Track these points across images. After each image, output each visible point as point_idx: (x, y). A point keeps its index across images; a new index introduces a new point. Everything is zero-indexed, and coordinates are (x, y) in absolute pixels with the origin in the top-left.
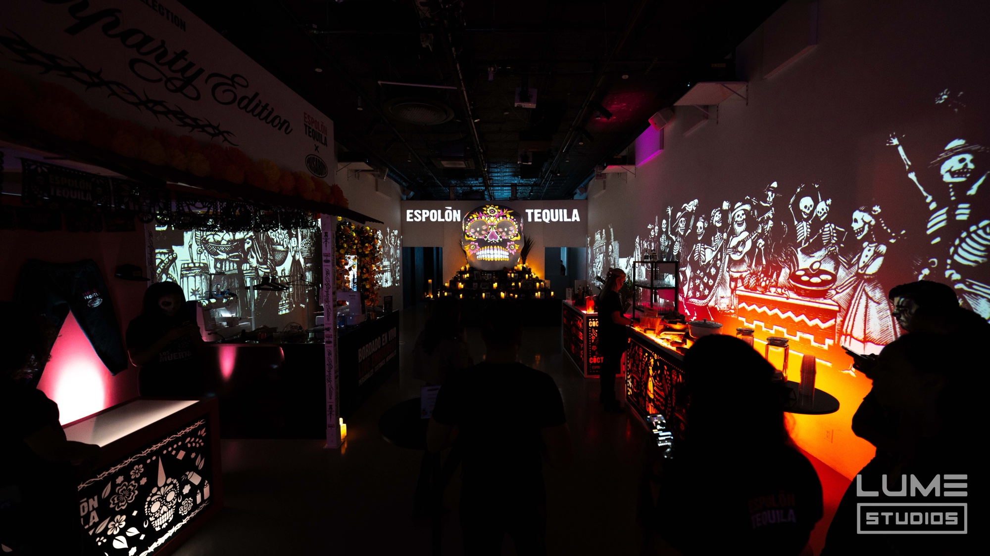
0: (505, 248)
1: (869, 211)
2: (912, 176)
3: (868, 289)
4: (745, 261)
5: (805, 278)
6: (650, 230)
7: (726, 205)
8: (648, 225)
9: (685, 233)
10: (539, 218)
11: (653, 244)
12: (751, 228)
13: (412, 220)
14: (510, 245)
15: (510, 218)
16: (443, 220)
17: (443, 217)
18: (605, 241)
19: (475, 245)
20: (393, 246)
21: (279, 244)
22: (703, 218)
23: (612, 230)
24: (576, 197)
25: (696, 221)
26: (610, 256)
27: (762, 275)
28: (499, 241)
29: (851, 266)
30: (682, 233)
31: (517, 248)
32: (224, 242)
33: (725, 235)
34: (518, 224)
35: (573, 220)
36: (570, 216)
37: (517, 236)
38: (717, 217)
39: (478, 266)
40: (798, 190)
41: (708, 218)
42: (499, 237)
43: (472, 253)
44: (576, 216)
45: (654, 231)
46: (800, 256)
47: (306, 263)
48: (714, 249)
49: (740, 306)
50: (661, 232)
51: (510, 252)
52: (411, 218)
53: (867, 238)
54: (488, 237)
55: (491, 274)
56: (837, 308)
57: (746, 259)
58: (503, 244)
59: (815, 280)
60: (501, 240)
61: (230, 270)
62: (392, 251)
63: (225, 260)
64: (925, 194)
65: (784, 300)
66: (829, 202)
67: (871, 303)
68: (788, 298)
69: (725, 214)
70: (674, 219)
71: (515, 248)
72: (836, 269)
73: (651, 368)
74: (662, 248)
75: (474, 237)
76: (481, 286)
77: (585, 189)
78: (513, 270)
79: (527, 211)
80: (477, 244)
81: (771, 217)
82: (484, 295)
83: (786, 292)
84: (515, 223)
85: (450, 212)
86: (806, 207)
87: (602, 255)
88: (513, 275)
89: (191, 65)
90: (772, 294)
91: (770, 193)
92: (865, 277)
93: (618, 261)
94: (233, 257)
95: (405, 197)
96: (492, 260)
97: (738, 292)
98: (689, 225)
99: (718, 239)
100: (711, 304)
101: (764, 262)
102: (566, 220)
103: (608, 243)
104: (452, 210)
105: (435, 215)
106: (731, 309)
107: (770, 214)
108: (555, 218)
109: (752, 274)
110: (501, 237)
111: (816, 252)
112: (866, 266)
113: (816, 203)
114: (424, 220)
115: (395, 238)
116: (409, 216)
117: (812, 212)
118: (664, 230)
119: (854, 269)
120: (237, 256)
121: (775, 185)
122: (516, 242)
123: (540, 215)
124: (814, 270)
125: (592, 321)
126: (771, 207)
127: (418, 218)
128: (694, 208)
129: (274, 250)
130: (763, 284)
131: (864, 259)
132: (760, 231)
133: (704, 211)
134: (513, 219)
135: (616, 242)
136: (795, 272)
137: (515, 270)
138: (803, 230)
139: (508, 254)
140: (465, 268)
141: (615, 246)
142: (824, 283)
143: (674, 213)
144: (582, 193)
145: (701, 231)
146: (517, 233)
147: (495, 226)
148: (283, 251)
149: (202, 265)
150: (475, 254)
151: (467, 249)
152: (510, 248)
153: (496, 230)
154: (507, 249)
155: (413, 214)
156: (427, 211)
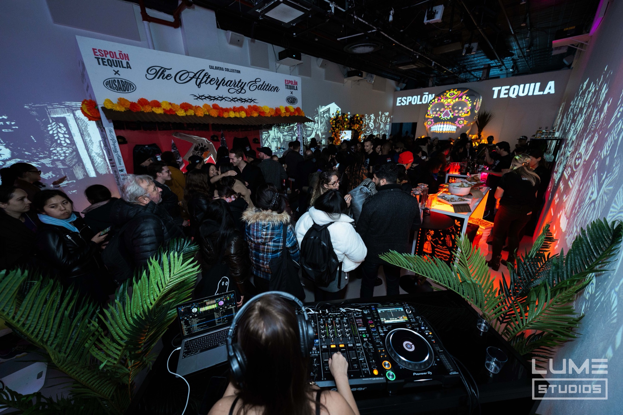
0: (454, 123)
1: (609, 102)
3: (581, 172)
13: (400, 105)
15: (466, 98)
16: (421, 103)
17: (421, 100)
19: (431, 122)
20: (384, 123)
21: (309, 127)
28: (450, 118)
31: (466, 123)
32: (286, 128)
34: (472, 103)
37: (468, 113)
40: (607, 76)
42: (451, 115)
43: (429, 127)
44: (550, 89)
47: (322, 135)
51: (458, 126)
52: (399, 103)
53: (598, 129)
54: (442, 115)
58: (453, 120)
60: (452, 117)
62: (382, 126)
63: (286, 135)
67: (577, 185)
71: (463, 123)
75: (432, 115)
79: (494, 89)
84: (468, 102)
85: (427, 96)
86: (602, 94)
89: (243, 83)
90: (568, 172)
94: (289, 134)
95: (399, 89)
96: (441, 132)
104: (428, 95)
105: (415, 100)
110: (453, 115)
114: (408, 104)
115: (385, 118)
116: (398, 101)
119: (586, 155)
120: (291, 133)
122: (466, 117)
123: (507, 91)
129: (307, 130)
131: (590, 148)
134: (468, 100)
139: (455, 127)
146: (469, 110)
147: (450, 106)
148: (311, 130)
150: (430, 127)
151: (425, 124)
152: (458, 122)
153: (451, 109)
154: (456, 123)
155: (401, 100)
156: (411, 97)
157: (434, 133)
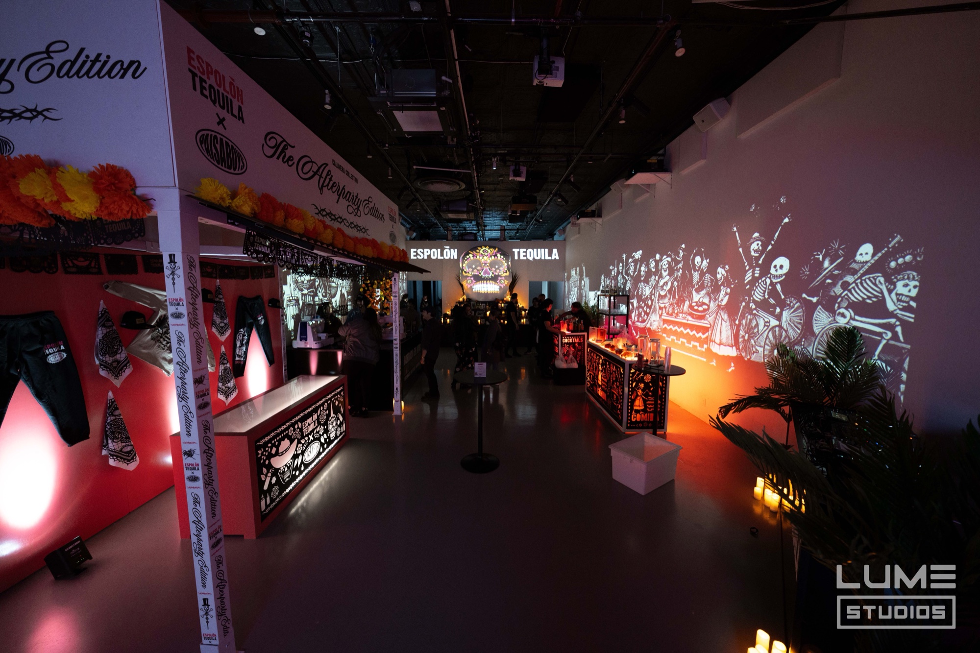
0: (496, 282)
1: (724, 268)
2: (741, 250)
3: (722, 314)
4: (667, 296)
5: (696, 308)
6: (611, 270)
7: (658, 257)
8: (610, 266)
9: (634, 274)
10: (524, 256)
11: (613, 281)
12: (671, 274)
13: (415, 258)
14: (500, 280)
15: (501, 257)
16: (442, 258)
17: (442, 255)
18: (579, 277)
19: (471, 280)
20: (401, 280)
21: (333, 282)
22: (645, 265)
23: (584, 268)
24: (556, 238)
25: (641, 266)
26: (582, 289)
27: (676, 306)
28: (492, 276)
29: (716, 300)
30: (632, 274)
31: (506, 283)
32: (305, 282)
33: (657, 277)
34: (507, 262)
35: (553, 258)
36: (550, 254)
37: (506, 272)
38: (653, 264)
39: (474, 297)
40: (695, 251)
41: (648, 265)
42: (491, 274)
43: (469, 286)
45: (614, 272)
46: (694, 293)
47: (348, 296)
48: (650, 287)
49: (664, 327)
50: (618, 273)
51: (500, 285)
52: (414, 256)
53: (723, 284)
54: (482, 273)
55: (485, 305)
56: (709, 326)
57: (668, 294)
58: (495, 279)
59: (700, 309)
60: (493, 275)
61: (309, 302)
64: (745, 261)
65: (685, 321)
66: (708, 260)
67: (723, 322)
68: (688, 320)
69: (657, 262)
70: (627, 264)
71: (504, 282)
72: (710, 302)
74: (619, 285)
75: (470, 273)
76: (477, 314)
77: (564, 230)
81: (681, 267)
82: (479, 321)
83: (687, 317)
84: (504, 262)
85: (448, 251)
86: (698, 262)
87: (577, 288)
88: (503, 305)
89: (359, 199)
90: (680, 318)
91: (681, 251)
92: (721, 306)
93: (589, 294)
94: (310, 292)
95: (408, 238)
96: (486, 292)
97: (663, 317)
98: (636, 269)
99: (653, 280)
100: (648, 326)
101: (677, 297)
102: (547, 258)
103: (581, 279)
104: (450, 249)
105: (435, 254)
106: (659, 328)
107: (680, 265)
108: (537, 256)
109: (670, 305)
110: (493, 273)
111: (701, 291)
112: (722, 300)
113: (702, 260)
114: (426, 258)
116: (412, 254)
117: (700, 266)
118: (621, 271)
119: (717, 302)
120: (312, 292)
121: (683, 246)
122: (505, 277)
123: (525, 254)
124: (700, 303)
125: (565, 338)
126: (681, 260)
127: (420, 256)
128: (640, 257)
129: (330, 286)
130: (676, 312)
131: (721, 296)
132: (676, 276)
133: (645, 260)
134: (503, 259)
135: (587, 278)
136: (691, 303)
137: (505, 301)
138: (696, 276)
139: (499, 287)
141: (586, 281)
142: (705, 310)
143: (627, 259)
144: (560, 235)
145: (643, 273)
147: (488, 264)
148: (335, 287)
149: (296, 298)
150: (471, 287)
151: (464, 283)
152: (500, 282)
153: (489, 267)
154: (497, 283)
155: (416, 252)
156: (429, 250)
157: (478, 294)
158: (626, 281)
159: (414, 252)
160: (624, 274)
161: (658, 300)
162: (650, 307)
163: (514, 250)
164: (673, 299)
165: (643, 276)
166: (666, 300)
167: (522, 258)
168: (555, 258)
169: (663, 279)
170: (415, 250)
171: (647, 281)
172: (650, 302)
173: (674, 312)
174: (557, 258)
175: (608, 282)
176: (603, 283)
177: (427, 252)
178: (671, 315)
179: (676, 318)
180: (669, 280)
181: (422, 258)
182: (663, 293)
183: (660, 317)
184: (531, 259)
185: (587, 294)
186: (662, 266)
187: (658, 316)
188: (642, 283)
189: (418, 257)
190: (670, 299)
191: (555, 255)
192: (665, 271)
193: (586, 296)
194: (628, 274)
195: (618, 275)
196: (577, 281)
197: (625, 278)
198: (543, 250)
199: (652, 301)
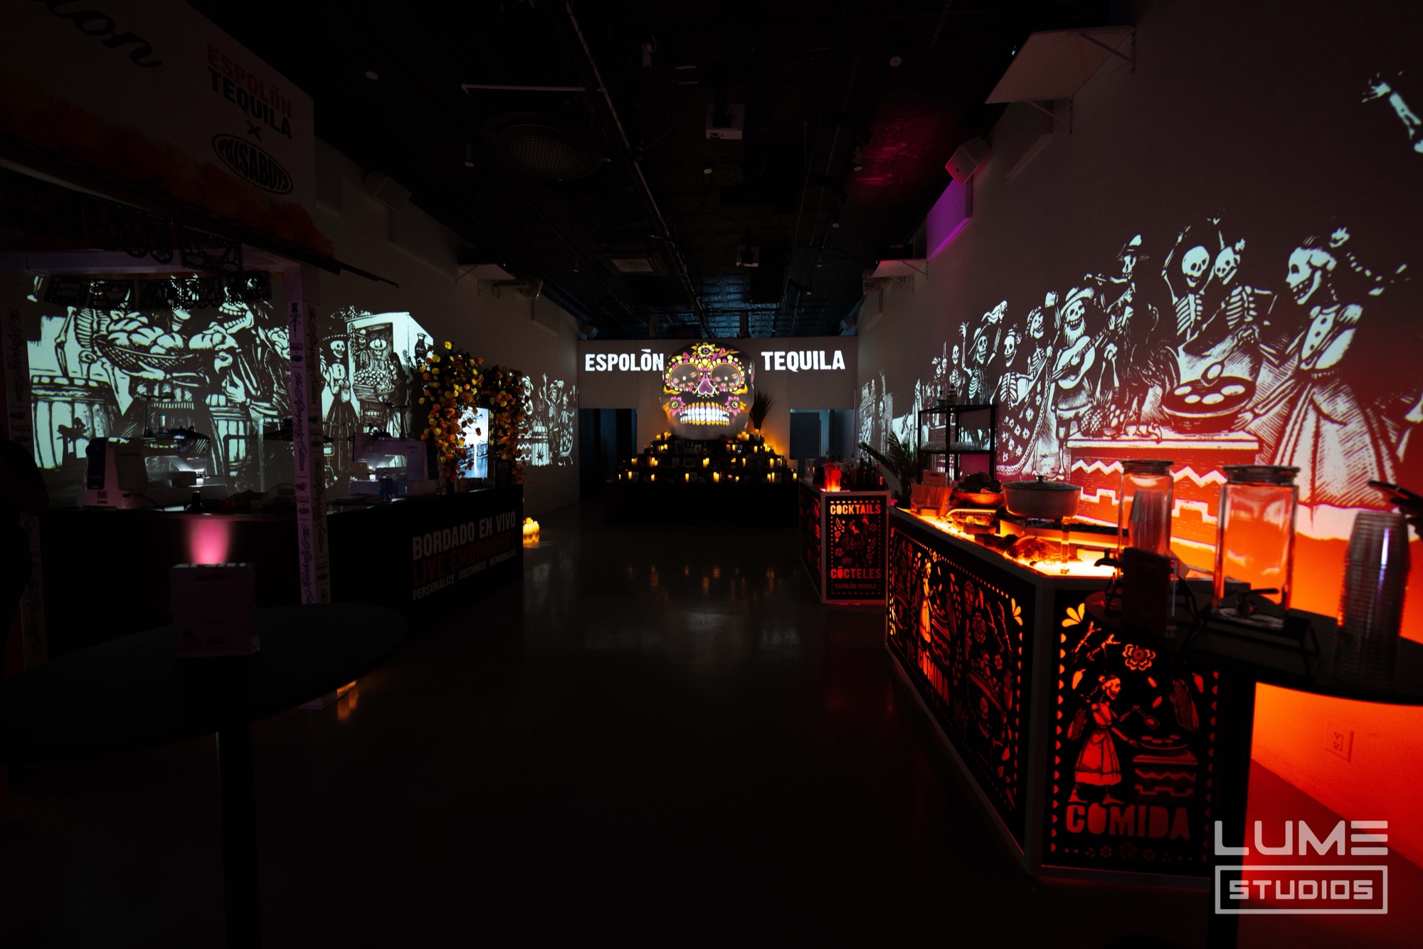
0: (723, 405)
1: (1322, 243)
3: (1320, 399)
4: (1083, 388)
5: (1192, 399)
6: (936, 366)
7: (1050, 299)
8: (933, 360)
9: (986, 361)
10: (781, 364)
11: (939, 388)
12: (1093, 329)
13: (593, 369)
14: (732, 402)
15: (733, 360)
16: (638, 369)
17: (638, 363)
18: (875, 396)
19: (678, 401)
20: (555, 404)
22: (1014, 330)
23: (883, 377)
24: (841, 332)
25: (1004, 337)
26: (881, 418)
27: (1113, 408)
28: (715, 394)
29: (1283, 358)
30: (982, 362)
31: (742, 408)
33: (1050, 350)
34: (746, 370)
35: (835, 366)
36: (829, 360)
37: (743, 387)
38: (1036, 321)
39: (683, 433)
40: (1180, 239)
41: (1022, 328)
42: (714, 389)
43: (674, 413)
45: (941, 368)
46: (1183, 359)
48: (1031, 377)
49: (1074, 468)
50: (950, 367)
51: (731, 411)
52: (591, 366)
53: (1319, 299)
54: (698, 389)
55: (700, 446)
56: (1255, 446)
57: (1086, 383)
58: (721, 399)
59: (1210, 399)
60: (717, 393)
62: (551, 412)
65: (1153, 445)
66: (1240, 245)
68: (1158, 441)
69: (1049, 314)
70: (970, 340)
71: (739, 406)
72: (1255, 371)
73: (926, 581)
74: (953, 390)
75: (676, 389)
76: (684, 464)
78: (735, 440)
80: (680, 399)
81: (1130, 300)
82: (687, 476)
83: (1157, 431)
84: (740, 368)
85: (649, 356)
86: (1193, 267)
87: (871, 418)
88: (734, 447)
90: (1131, 437)
91: (1127, 259)
92: (1315, 376)
93: (891, 423)
95: (584, 337)
96: (703, 423)
97: (1070, 444)
98: (993, 346)
99: (1037, 362)
100: (1027, 469)
101: (1117, 384)
102: (823, 367)
103: (879, 399)
105: (626, 362)
106: (1058, 474)
107: (1127, 296)
108: (806, 364)
109: (1094, 408)
110: (717, 389)
111: (1213, 346)
112: (1317, 353)
113: (1216, 254)
114: (610, 369)
115: (558, 393)
116: (588, 362)
117: (1207, 273)
118: (955, 362)
119: (1292, 364)
121: (1137, 241)
122: (741, 396)
123: (783, 360)
124: (1208, 381)
125: (836, 505)
126: (1130, 282)
127: (601, 366)
128: (1001, 317)
130: (1114, 423)
131: (1312, 340)
132: (1111, 329)
133: (1015, 317)
134: (737, 363)
135: (890, 395)
136: (1173, 390)
137: (739, 439)
138: (1189, 309)
139: (728, 415)
140: (663, 437)
141: (888, 401)
142: (1231, 401)
143: (971, 331)
144: (849, 326)
145: (1010, 351)
146: (743, 383)
147: (709, 374)
150: (678, 414)
151: (666, 408)
152: (730, 405)
153: (711, 379)
154: (726, 406)
155: (594, 359)
156: (615, 356)
157: (690, 426)
158: (969, 379)
159: (591, 359)
160: (963, 365)
161: (1055, 403)
162: (1031, 426)
163: (763, 354)
164: (1102, 393)
165: (1009, 359)
166: (1082, 398)
167: (778, 367)
168: (839, 368)
169: (1069, 348)
170: (593, 356)
171: (1020, 367)
172: (1030, 414)
173: (1108, 426)
174: (843, 367)
175: (929, 391)
176: (919, 397)
177: (613, 359)
178: (1099, 434)
179: (1114, 439)
180: (1087, 348)
181: (603, 369)
182: (1067, 384)
183: (1061, 446)
184: (794, 369)
185: (889, 425)
186: (1063, 318)
187: (1055, 443)
188: (1008, 374)
189: (598, 367)
190: (1092, 395)
191: (839, 361)
192: (1074, 327)
193: (886, 430)
194: (971, 363)
195: (949, 372)
196: (871, 405)
197: (966, 372)
198: (815, 353)
199: (1036, 410)
